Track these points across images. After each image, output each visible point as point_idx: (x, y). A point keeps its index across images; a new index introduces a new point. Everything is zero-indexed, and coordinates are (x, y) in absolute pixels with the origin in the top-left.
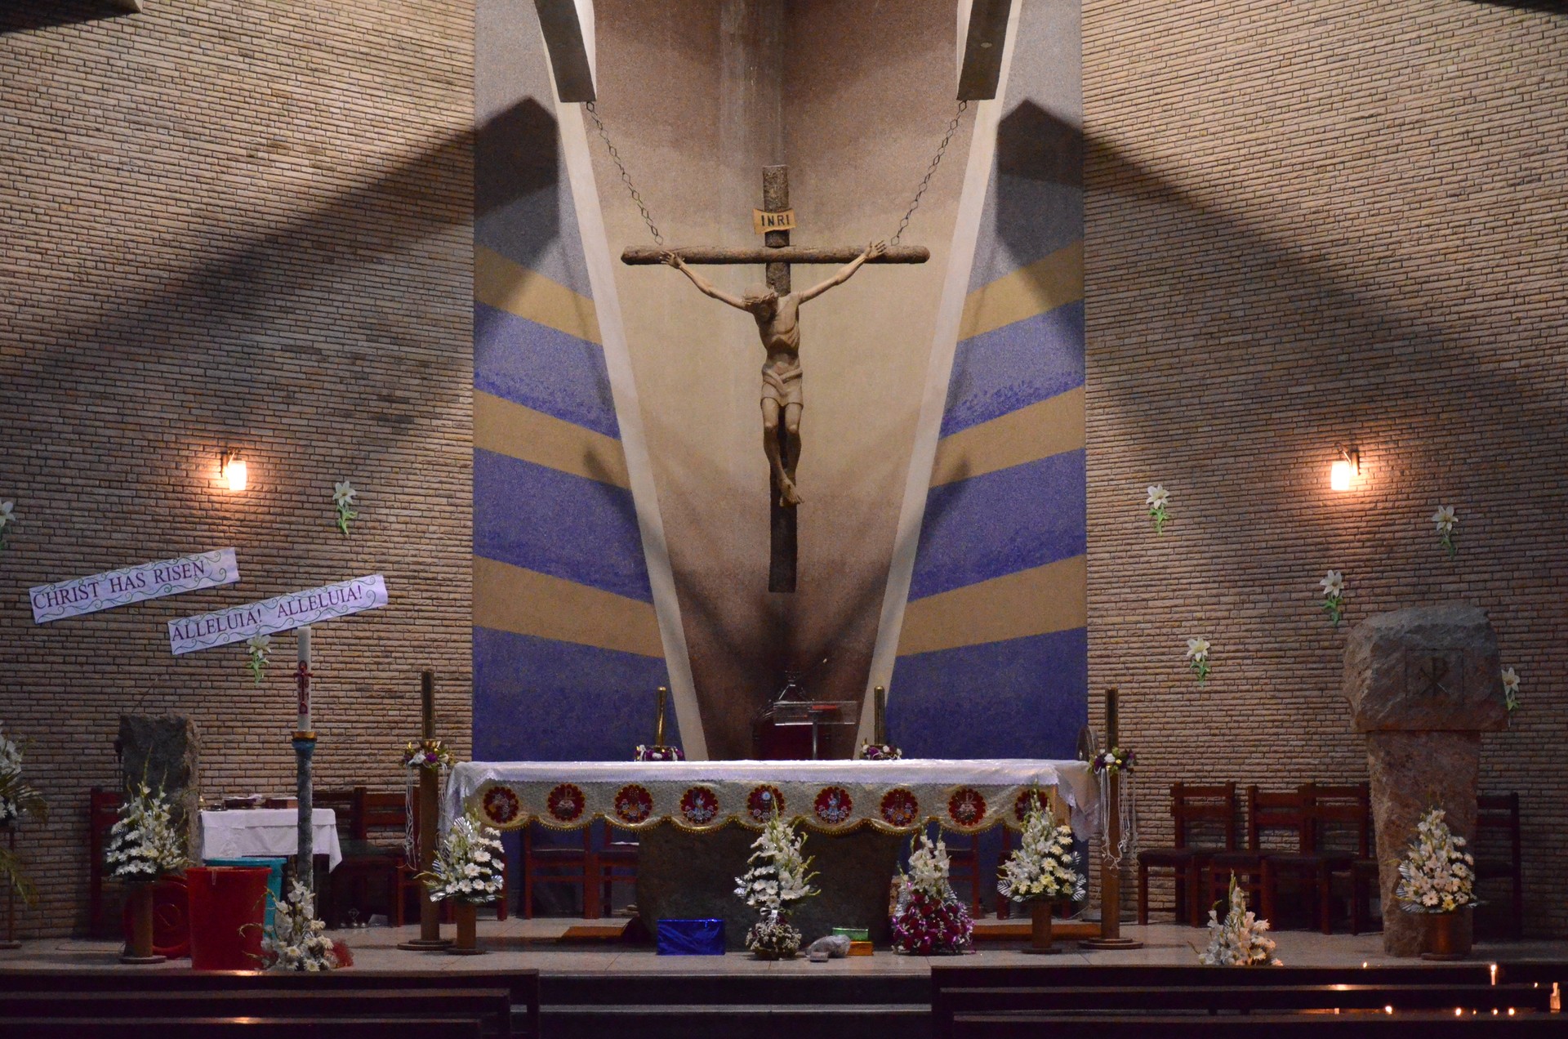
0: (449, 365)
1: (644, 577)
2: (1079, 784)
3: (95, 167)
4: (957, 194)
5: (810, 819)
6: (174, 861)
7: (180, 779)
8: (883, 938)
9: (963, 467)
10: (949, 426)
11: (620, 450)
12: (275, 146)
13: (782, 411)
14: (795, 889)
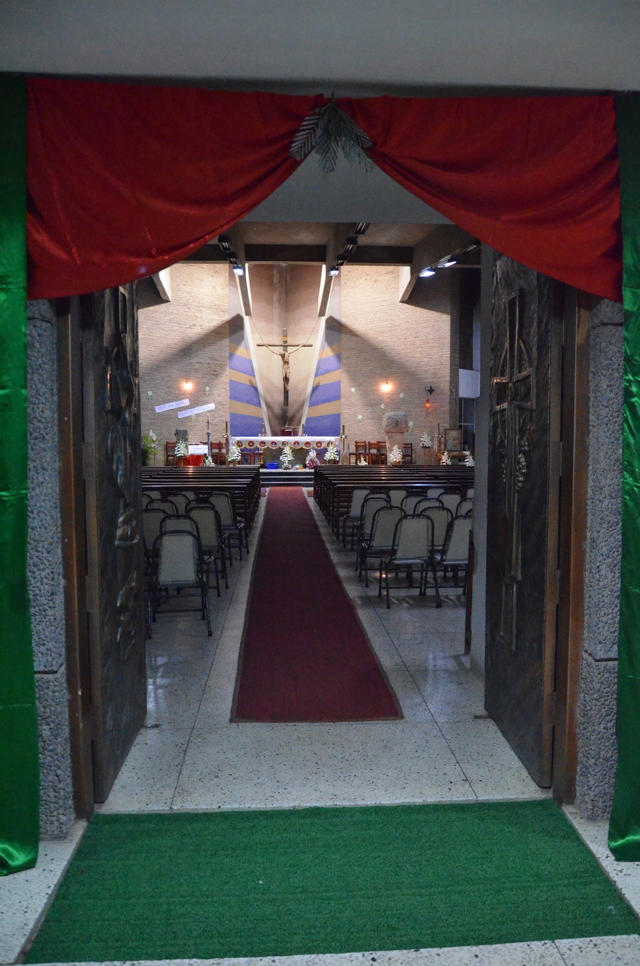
0: (225, 365)
1: (260, 403)
2: (338, 441)
3: (164, 331)
4: (318, 332)
5: (293, 447)
6: (186, 454)
7: (186, 440)
8: (305, 466)
9: (319, 383)
10: (316, 375)
11: (255, 379)
12: (194, 325)
13: (286, 374)
14: (290, 458)
